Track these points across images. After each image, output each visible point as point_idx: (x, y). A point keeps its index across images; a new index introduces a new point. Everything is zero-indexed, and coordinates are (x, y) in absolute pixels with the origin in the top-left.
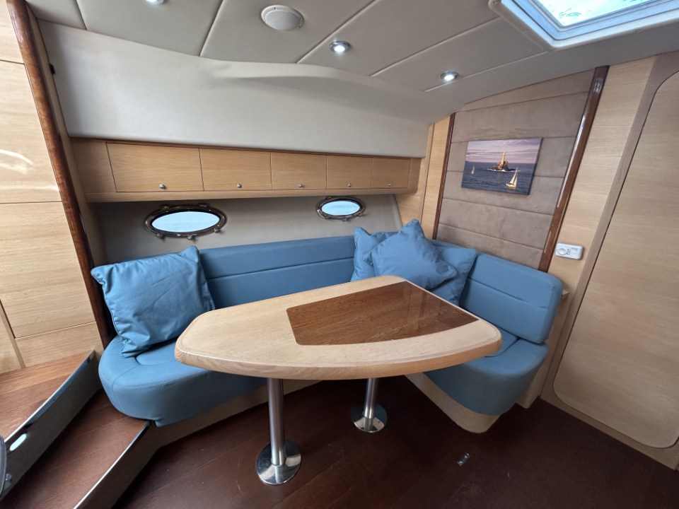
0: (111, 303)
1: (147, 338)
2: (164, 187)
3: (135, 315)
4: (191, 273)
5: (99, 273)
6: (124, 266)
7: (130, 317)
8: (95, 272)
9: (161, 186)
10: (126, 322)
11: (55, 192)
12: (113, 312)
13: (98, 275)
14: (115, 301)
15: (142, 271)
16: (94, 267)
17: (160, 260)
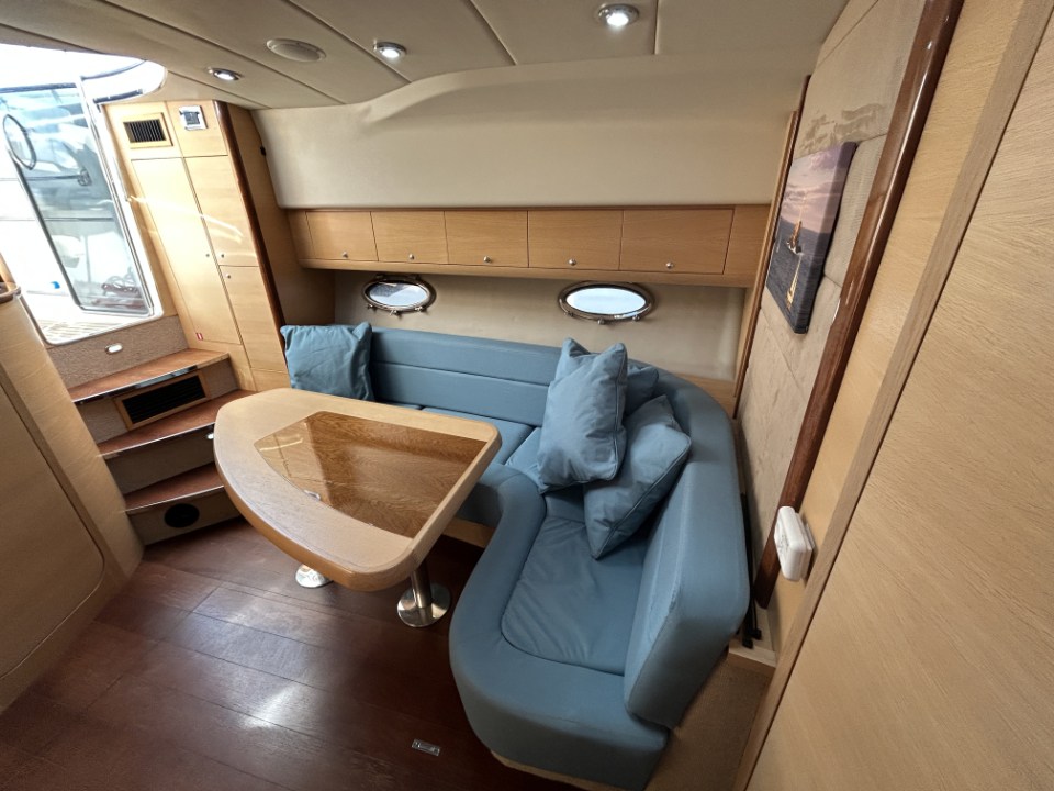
2: (346, 256)
8: (283, 330)
9: (344, 254)
11: (252, 258)
13: (285, 333)
16: (283, 326)
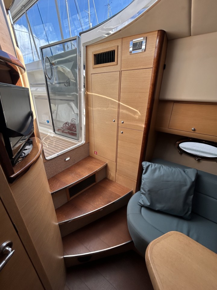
0: (143, 180)
1: (149, 204)
2: (194, 130)
3: (149, 191)
4: (186, 185)
5: (145, 164)
6: (155, 165)
7: (147, 190)
8: (144, 163)
9: (193, 129)
10: (144, 191)
12: (142, 183)
13: (144, 165)
14: (145, 180)
15: (161, 172)
16: (144, 161)
17: (172, 170)
